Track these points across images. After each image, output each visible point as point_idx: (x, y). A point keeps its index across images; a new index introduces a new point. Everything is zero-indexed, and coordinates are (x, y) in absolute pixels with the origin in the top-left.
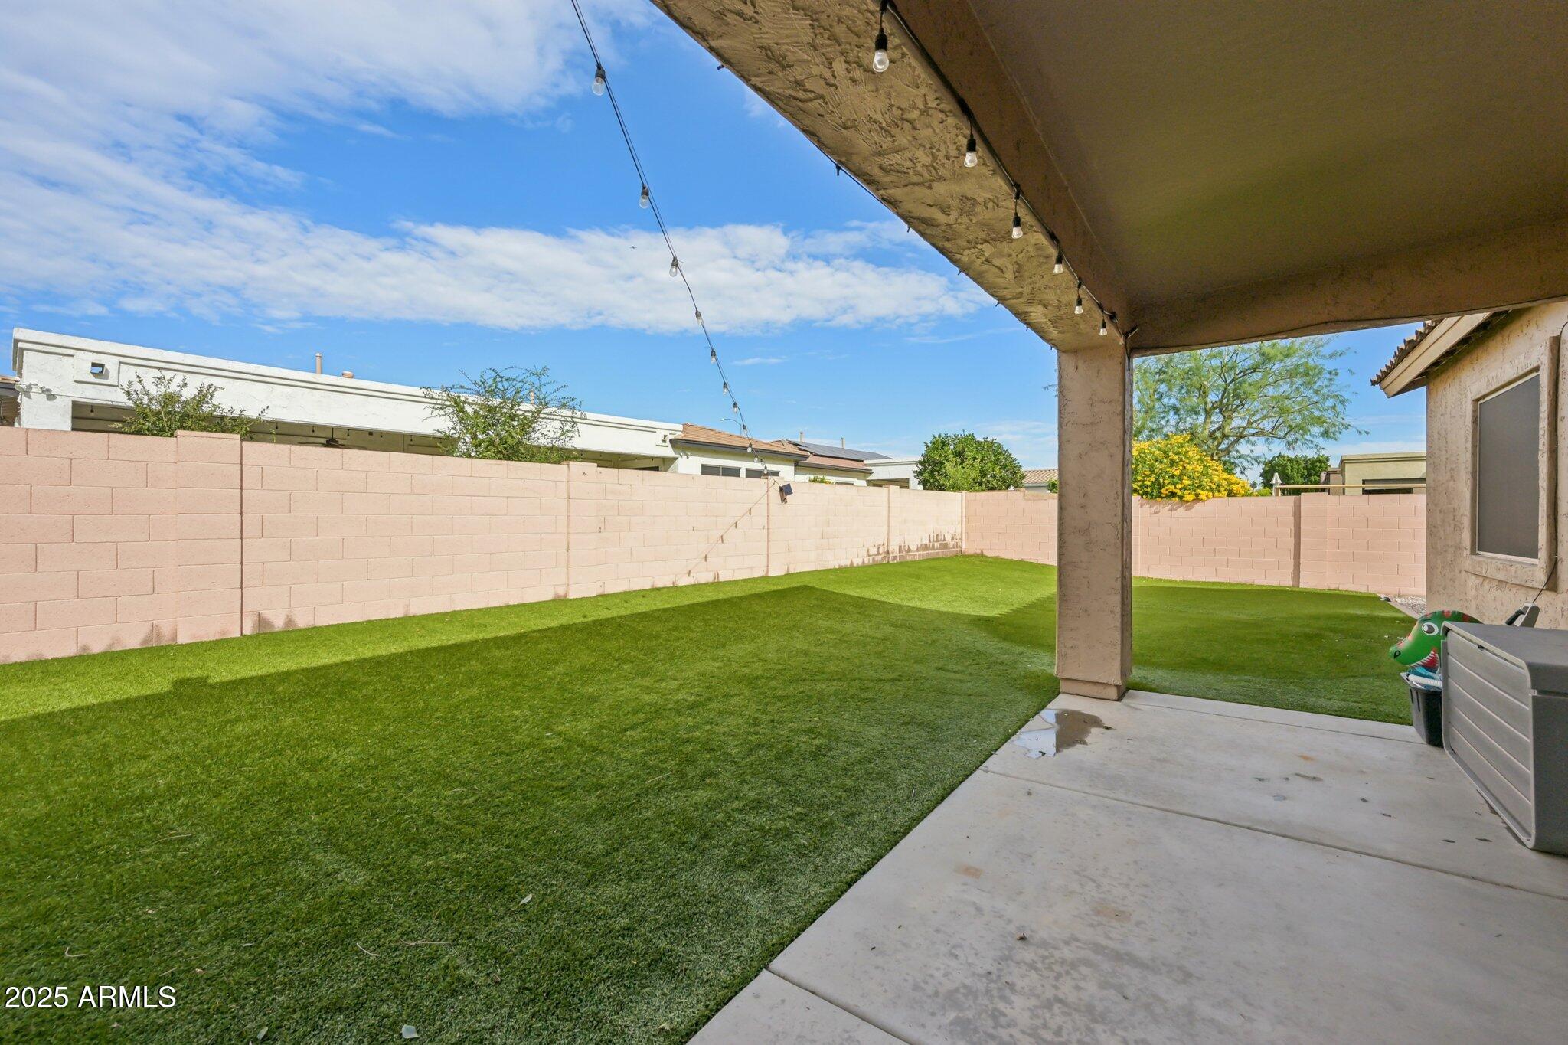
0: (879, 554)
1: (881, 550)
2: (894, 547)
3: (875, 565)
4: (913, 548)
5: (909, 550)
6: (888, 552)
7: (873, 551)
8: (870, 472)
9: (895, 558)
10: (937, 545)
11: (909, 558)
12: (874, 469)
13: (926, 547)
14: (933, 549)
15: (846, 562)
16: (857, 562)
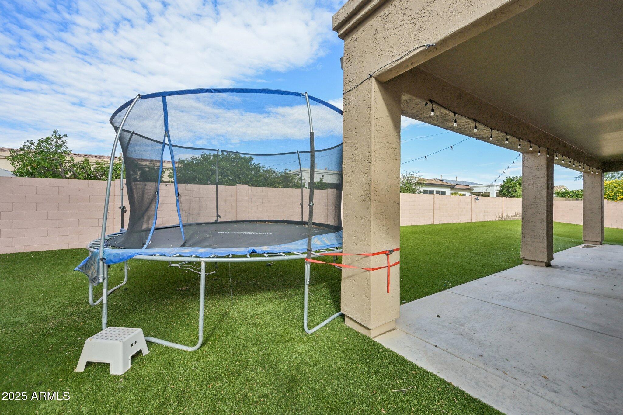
0: (500, 217)
1: (501, 216)
2: (504, 216)
3: (499, 221)
4: (510, 216)
5: (509, 217)
6: (503, 217)
7: (498, 217)
8: (472, 190)
9: (505, 219)
10: (518, 216)
11: (509, 219)
12: (474, 188)
13: (514, 216)
14: (517, 217)
15: (491, 220)
16: (494, 220)
